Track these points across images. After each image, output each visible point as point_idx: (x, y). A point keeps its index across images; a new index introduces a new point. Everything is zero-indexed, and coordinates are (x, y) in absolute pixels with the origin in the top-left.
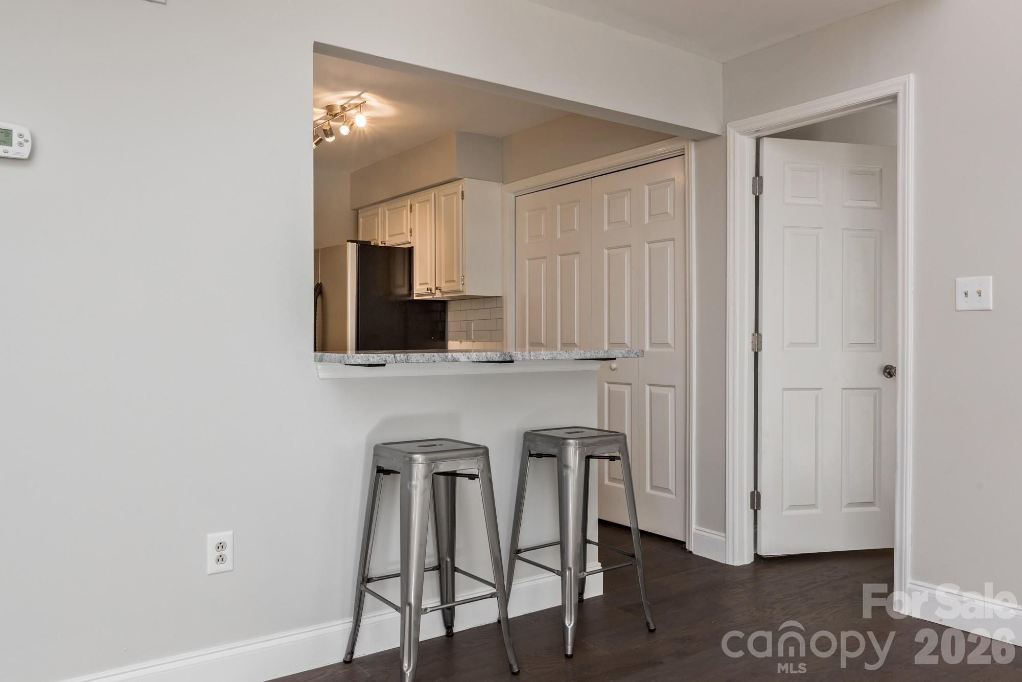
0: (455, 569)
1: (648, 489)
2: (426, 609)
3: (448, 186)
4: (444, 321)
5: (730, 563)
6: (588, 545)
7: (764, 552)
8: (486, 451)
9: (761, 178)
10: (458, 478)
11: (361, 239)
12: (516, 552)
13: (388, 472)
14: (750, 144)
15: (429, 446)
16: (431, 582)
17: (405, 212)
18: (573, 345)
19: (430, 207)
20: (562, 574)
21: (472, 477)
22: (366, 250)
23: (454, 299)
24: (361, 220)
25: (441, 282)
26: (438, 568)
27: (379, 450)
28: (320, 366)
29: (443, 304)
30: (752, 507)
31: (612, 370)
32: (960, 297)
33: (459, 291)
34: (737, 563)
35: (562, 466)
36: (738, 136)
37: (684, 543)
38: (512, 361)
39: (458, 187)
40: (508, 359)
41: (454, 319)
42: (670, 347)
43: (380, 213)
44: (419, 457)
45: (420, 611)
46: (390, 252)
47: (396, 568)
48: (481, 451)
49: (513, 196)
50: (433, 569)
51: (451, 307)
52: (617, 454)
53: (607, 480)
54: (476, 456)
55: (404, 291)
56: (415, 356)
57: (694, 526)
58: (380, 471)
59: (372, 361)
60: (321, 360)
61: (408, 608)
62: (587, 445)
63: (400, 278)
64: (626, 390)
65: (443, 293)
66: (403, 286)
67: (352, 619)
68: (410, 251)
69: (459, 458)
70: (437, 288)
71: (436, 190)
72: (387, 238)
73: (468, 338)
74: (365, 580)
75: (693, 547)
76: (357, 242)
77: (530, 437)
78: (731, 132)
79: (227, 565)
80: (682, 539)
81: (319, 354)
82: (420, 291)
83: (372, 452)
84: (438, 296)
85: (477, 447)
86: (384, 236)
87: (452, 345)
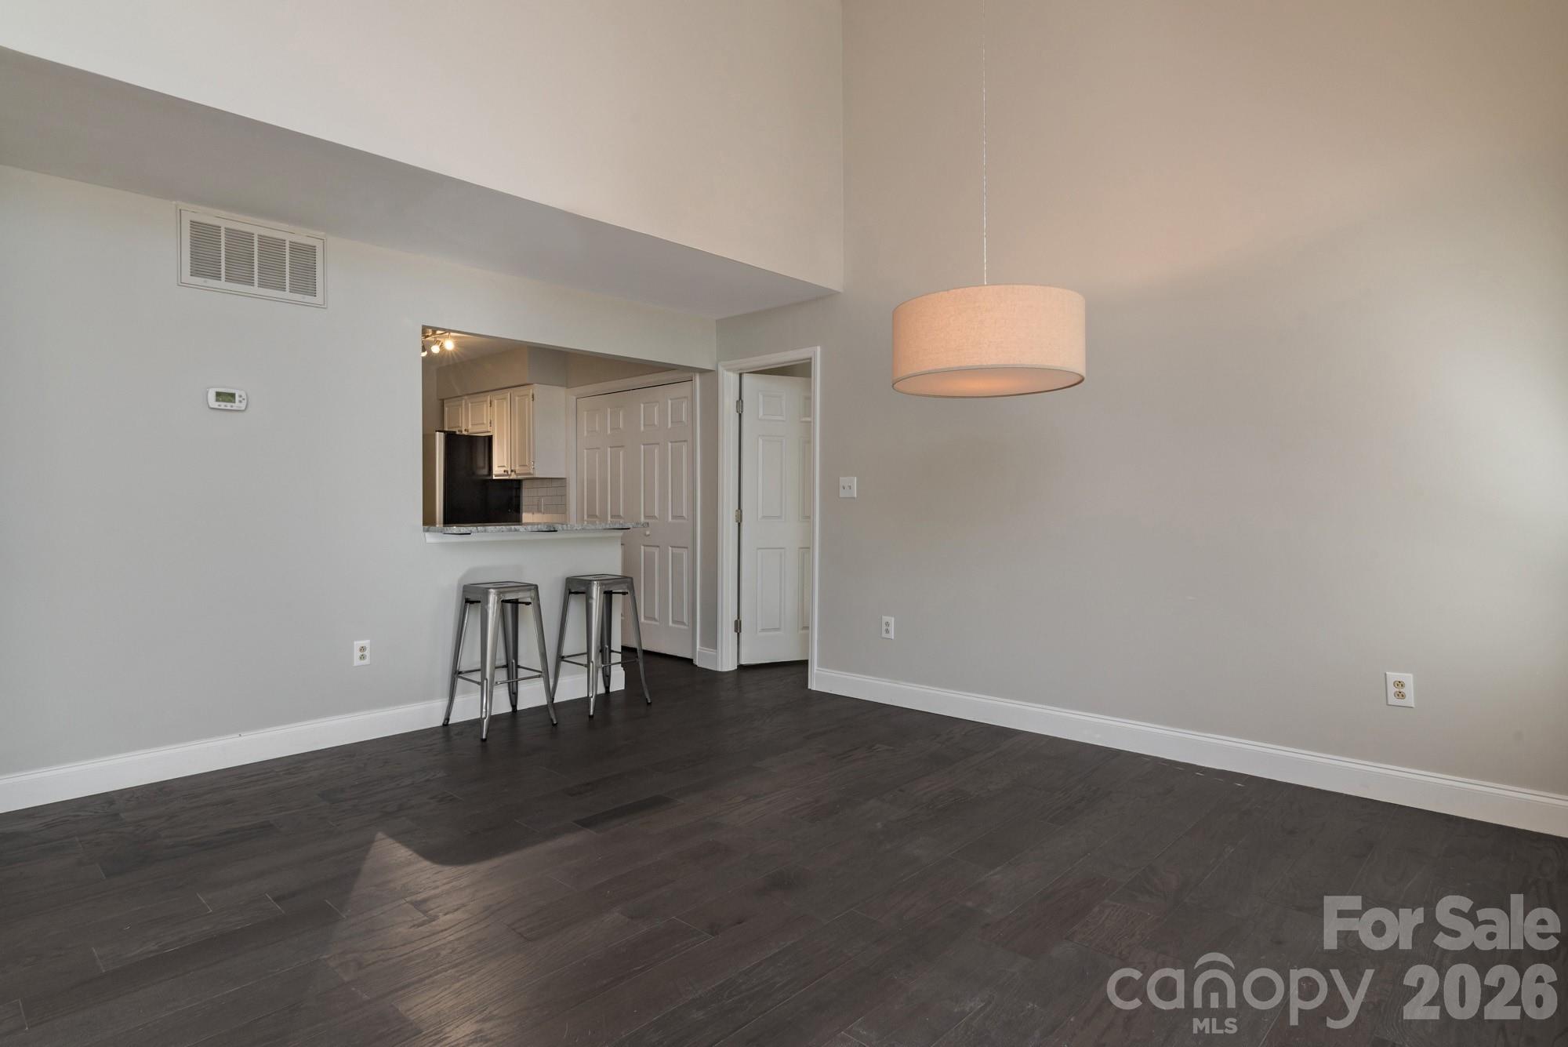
0: (518, 667)
1: (671, 624)
2: (497, 683)
3: (521, 388)
4: (518, 497)
5: (720, 670)
6: (612, 654)
7: (743, 662)
8: (536, 587)
9: (742, 402)
10: (520, 605)
11: (446, 429)
12: (560, 658)
13: (472, 602)
14: (734, 377)
15: (502, 587)
16: (502, 675)
17: (486, 407)
18: (619, 516)
19: (506, 405)
20: (588, 666)
21: (528, 604)
22: (451, 439)
23: (527, 479)
24: (446, 409)
25: (515, 466)
26: (506, 666)
27: (466, 589)
28: (427, 534)
29: (519, 482)
30: (736, 631)
31: (645, 535)
32: (841, 489)
33: (530, 474)
34: (725, 669)
35: (589, 597)
36: (725, 373)
37: (692, 660)
38: (556, 531)
39: (530, 391)
40: (552, 529)
41: (527, 496)
42: (685, 519)
43: (463, 404)
44: (492, 591)
45: (493, 684)
46: (471, 440)
47: (479, 666)
48: (533, 587)
49: (575, 398)
50: (503, 667)
51: (525, 485)
52: (626, 591)
53: (642, 617)
54: (530, 590)
55: (485, 471)
56: (491, 528)
57: (698, 646)
58: (468, 601)
59: (462, 532)
60: (428, 531)
61: (485, 681)
62: (605, 585)
63: (481, 461)
64: (656, 551)
65: (517, 475)
66: (484, 467)
67: (448, 698)
68: (490, 438)
69: (519, 591)
70: (512, 471)
71: (511, 390)
72: (470, 426)
73: (539, 511)
74: (456, 673)
75: (697, 662)
76: (444, 432)
77: (570, 581)
78: (721, 369)
79: (366, 661)
80: (689, 657)
81: (426, 527)
82: (498, 471)
83: (461, 589)
84: (513, 476)
85: (531, 585)
86: (467, 425)
87: (526, 517)
